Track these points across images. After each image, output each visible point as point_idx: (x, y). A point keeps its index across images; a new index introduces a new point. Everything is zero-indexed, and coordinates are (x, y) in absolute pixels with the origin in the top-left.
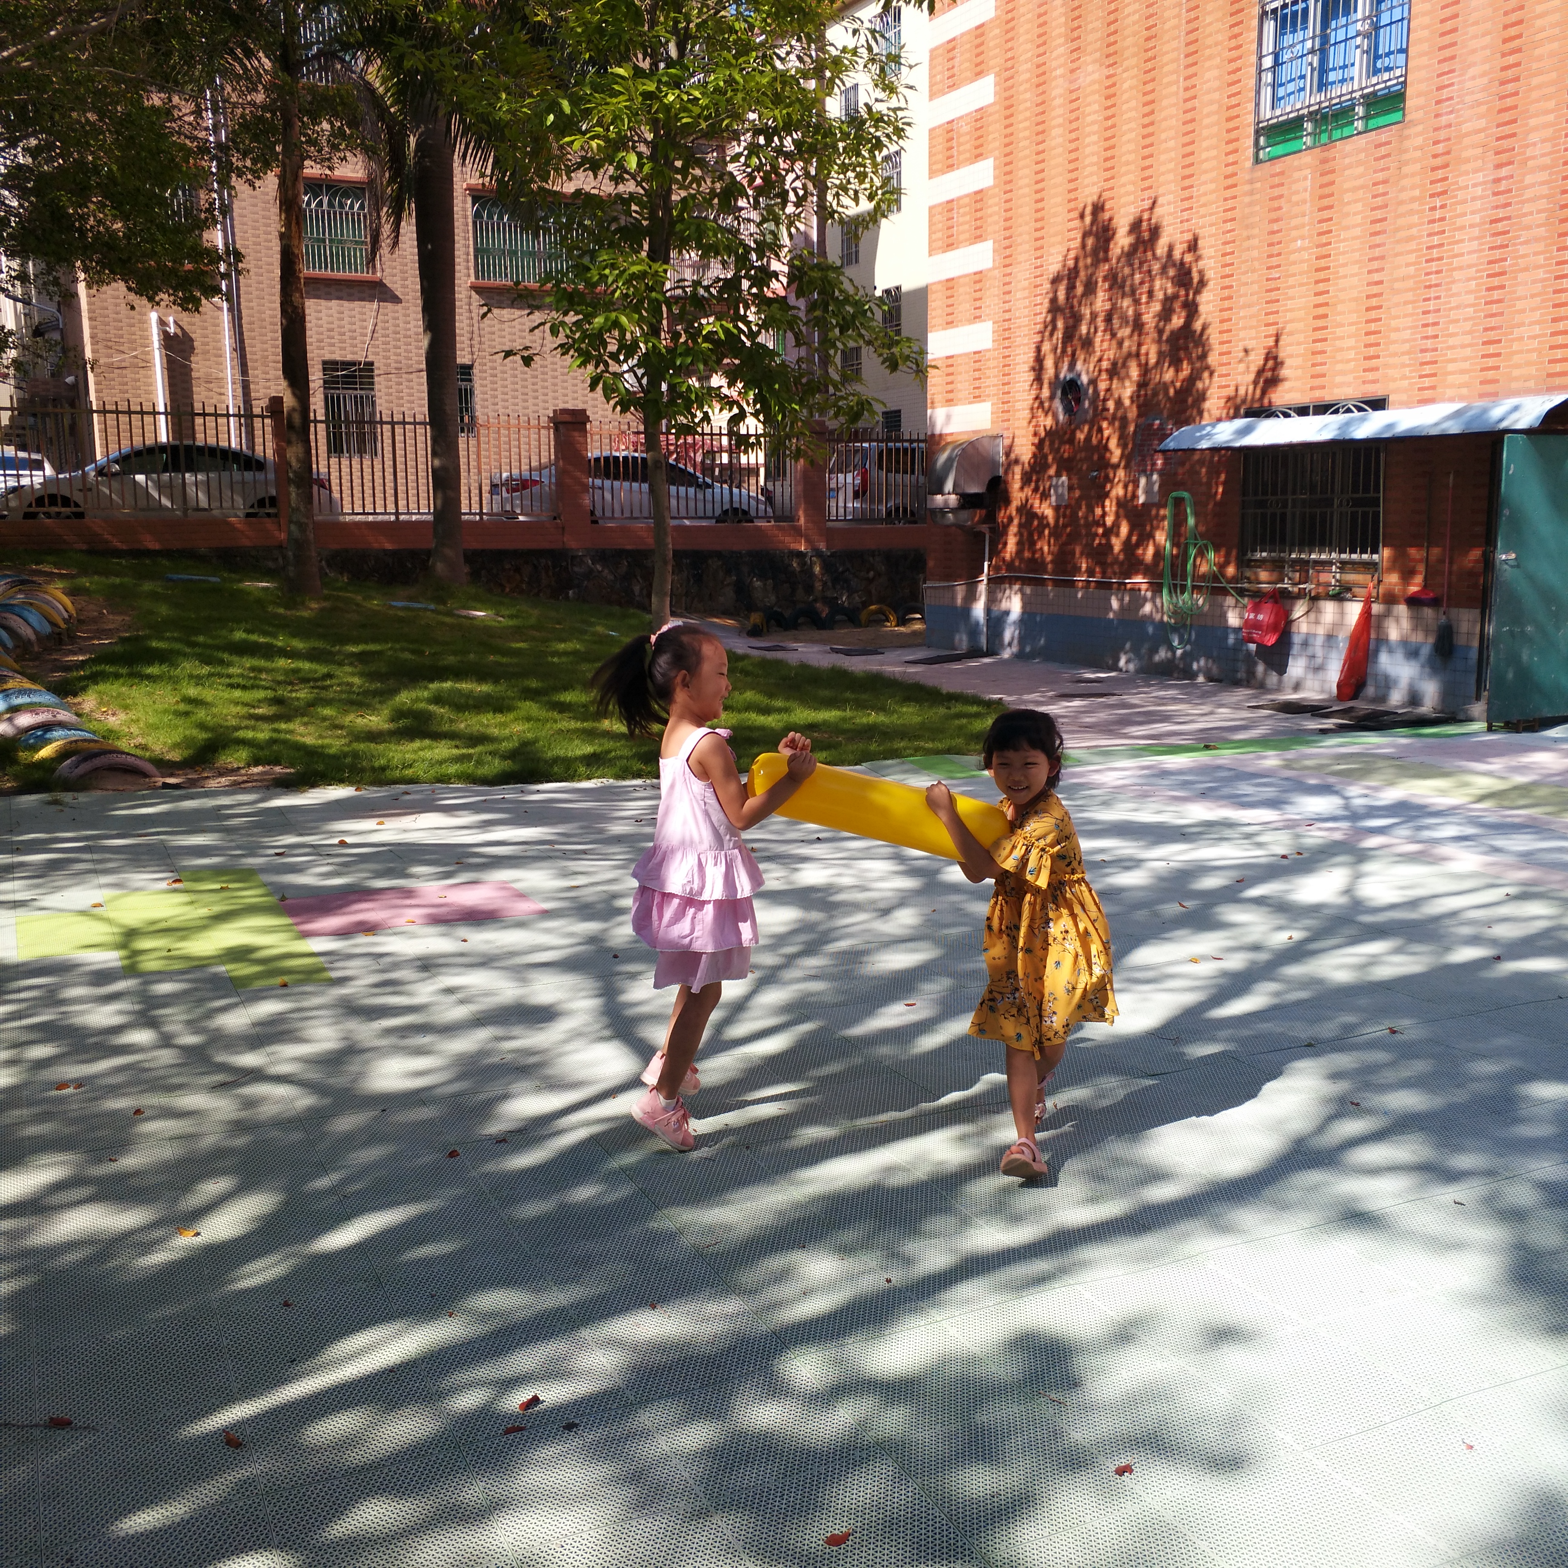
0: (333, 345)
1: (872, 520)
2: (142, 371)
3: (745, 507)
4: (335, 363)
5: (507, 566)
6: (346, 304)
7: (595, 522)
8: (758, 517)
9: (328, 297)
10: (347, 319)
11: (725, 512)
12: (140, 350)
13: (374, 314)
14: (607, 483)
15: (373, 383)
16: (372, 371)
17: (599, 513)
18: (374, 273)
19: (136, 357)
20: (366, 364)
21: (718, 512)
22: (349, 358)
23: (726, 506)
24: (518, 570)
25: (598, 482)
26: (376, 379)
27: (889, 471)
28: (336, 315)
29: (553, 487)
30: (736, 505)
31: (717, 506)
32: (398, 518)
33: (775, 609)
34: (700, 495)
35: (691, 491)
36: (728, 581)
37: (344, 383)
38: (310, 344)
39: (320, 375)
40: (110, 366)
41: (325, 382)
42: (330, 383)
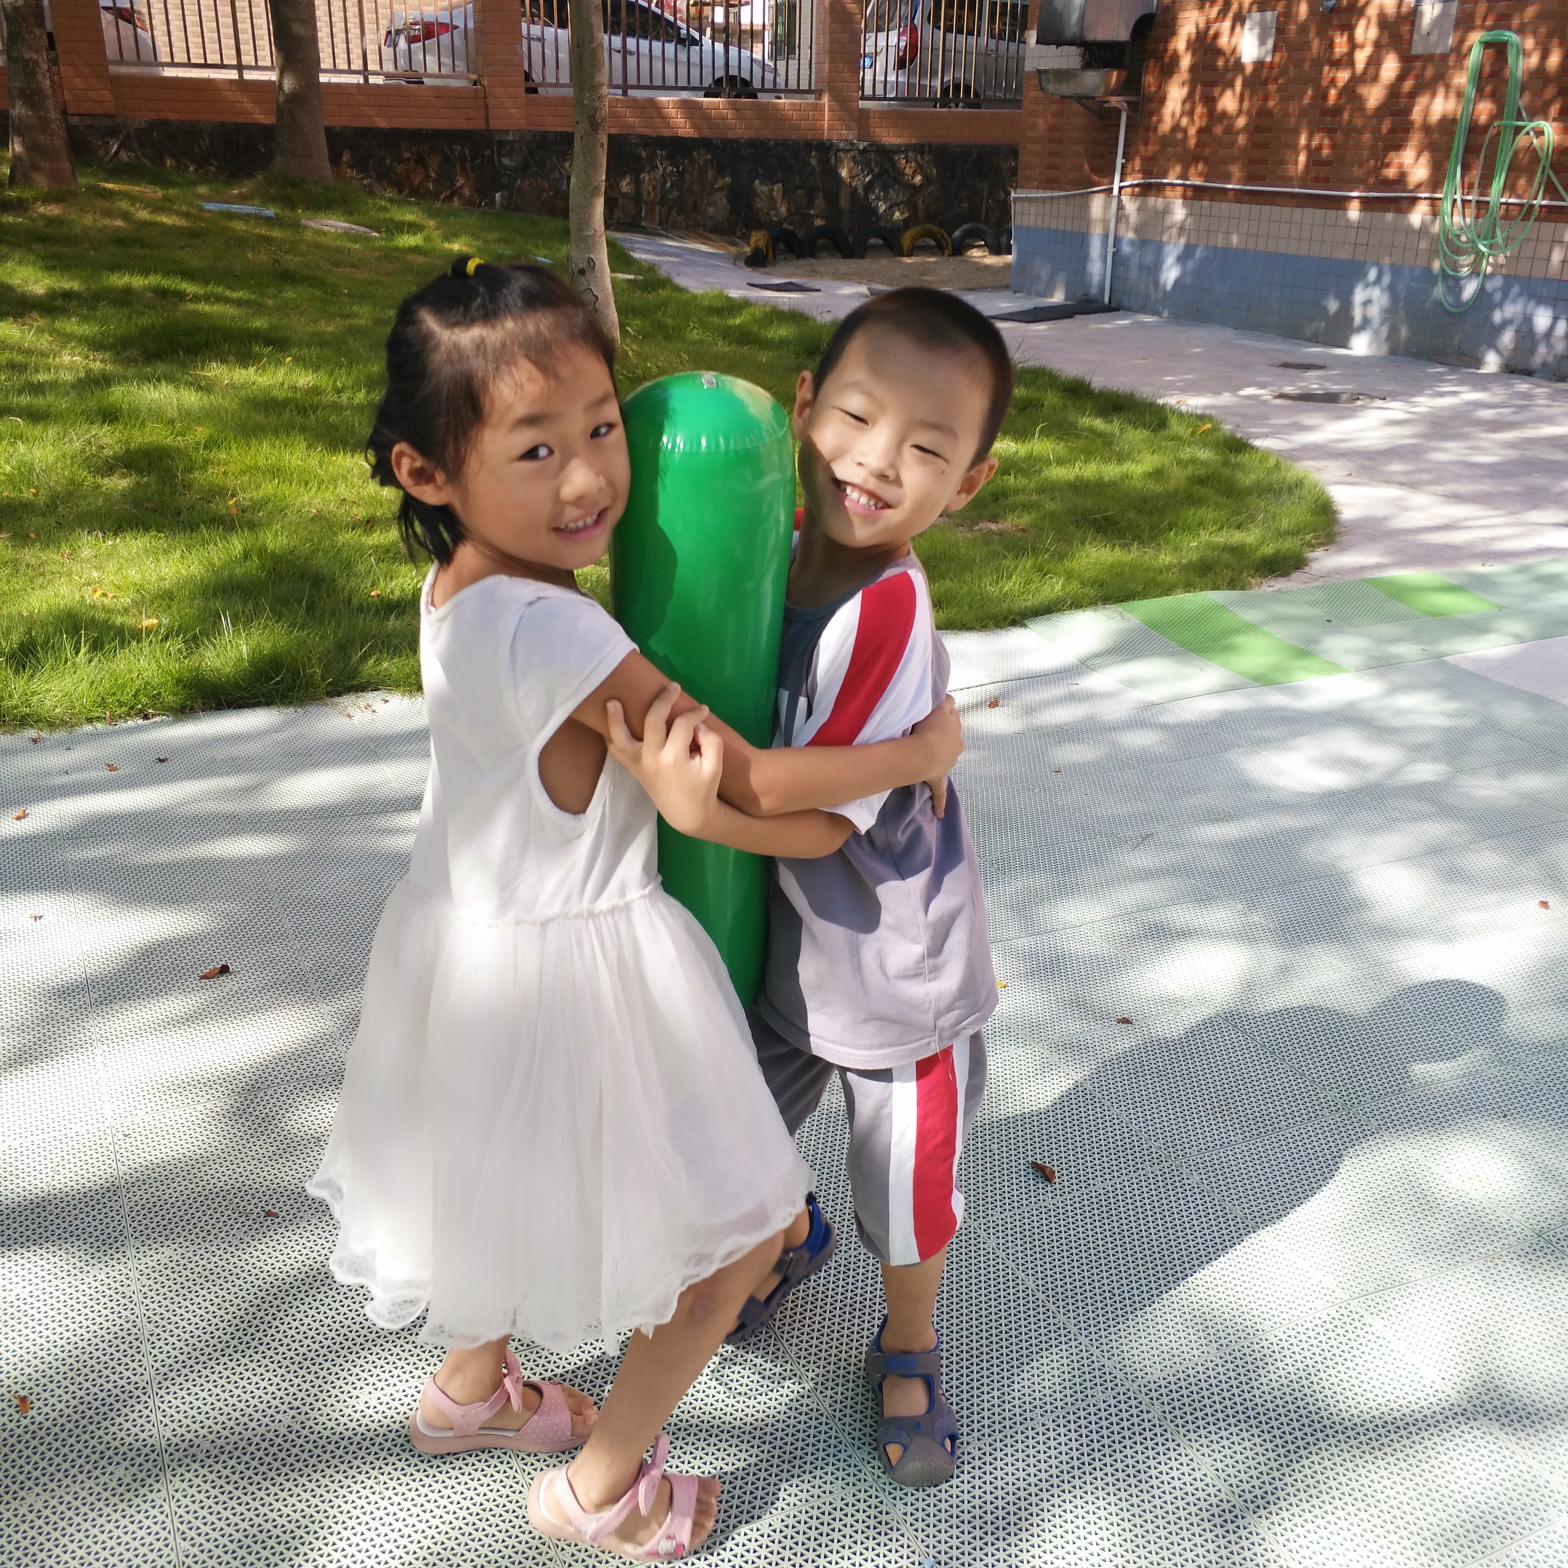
1: (922, 100)
3: (746, 75)
5: (406, 155)
7: (534, 91)
8: (763, 90)
11: (718, 82)
14: (550, 31)
17: (537, 77)
21: (708, 81)
23: (720, 73)
24: (421, 161)
25: (536, 30)
27: (948, 29)
29: (471, 35)
30: (733, 72)
31: (707, 71)
32: (241, 75)
33: (785, 226)
34: (682, 56)
35: (670, 47)
36: (719, 184)
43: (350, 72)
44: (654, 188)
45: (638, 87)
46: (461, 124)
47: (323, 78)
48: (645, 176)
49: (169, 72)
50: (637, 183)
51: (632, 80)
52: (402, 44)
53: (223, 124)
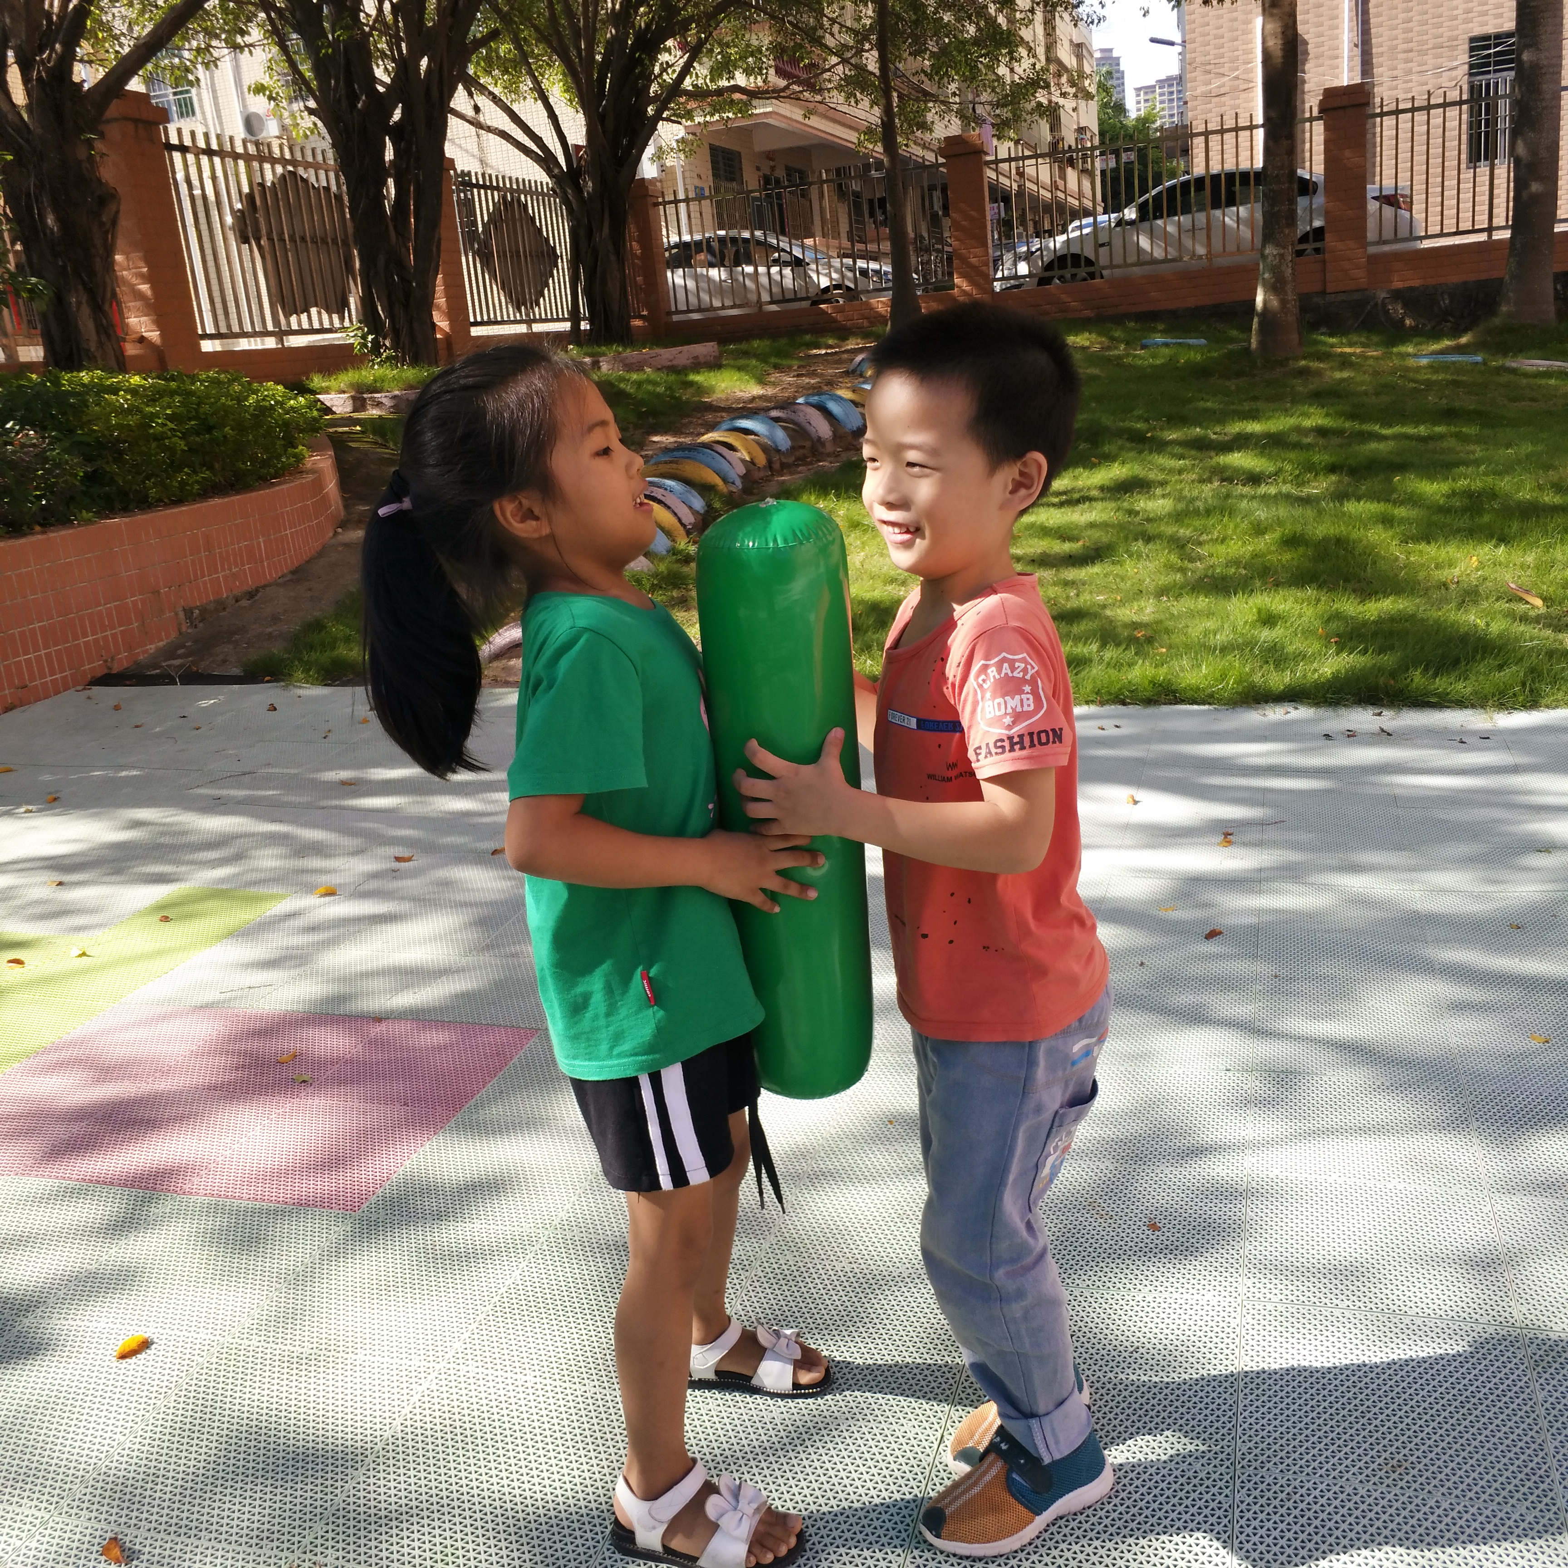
0: (1485, 13)
2: (1243, 95)
4: (1486, 38)
12: (1242, 68)
19: (1237, 78)
22: (1506, 27)
32: (1490, 236)
37: (1497, 63)
38: (1455, 18)
39: (1465, 58)
40: (1208, 96)
41: (1471, 66)
42: (1475, 69)
47: (1558, 228)
49: (1427, 244)
53: (1465, 283)
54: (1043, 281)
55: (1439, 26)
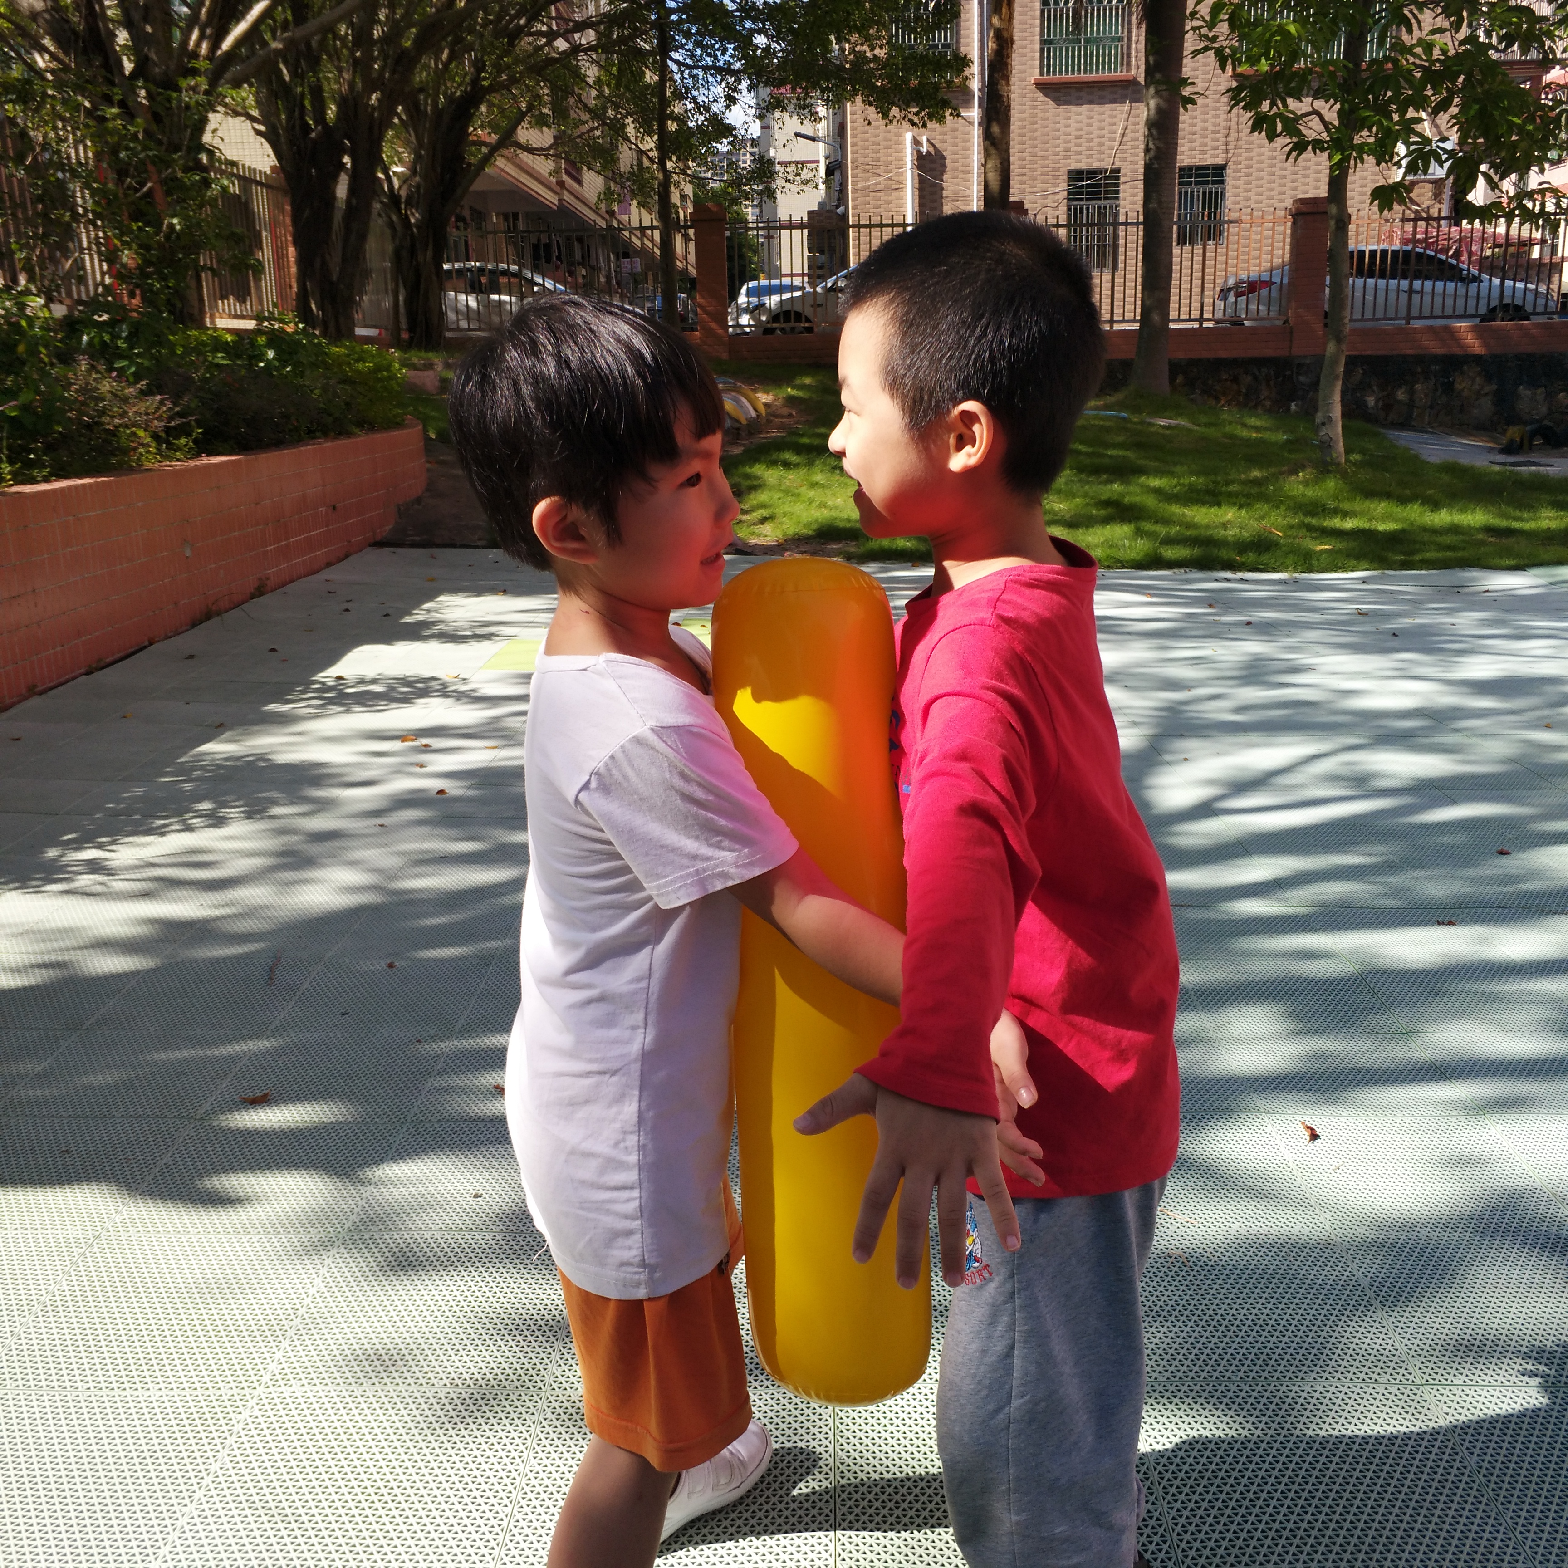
0: (1079, 153)
2: (895, 193)
3: (1519, 302)
4: (1080, 172)
5: (1224, 376)
6: (1097, 108)
9: (1079, 102)
10: (1096, 124)
11: (1492, 310)
12: (895, 171)
13: (1125, 116)
15: (1117, 192)
16: (1118, 178)
18: (1128, 71)
19: (890, 179)
20: (1113, 171)
21: (1483, 310)
22: (1095, 166)
23: (1494, 303)
24: (1236, 380)
26: (1122, 187)
28: (1085, 121)
29: (1285, 288)
30: (1507, 300)
31: (1483, 302)
33: (1546, 422)
34: (1462, 291)
35: (1451, 286)
36: (1487, 389)
37: (1088, 193)
38: (1057, 154)
39: (1064, 186)
40: (867, 190)
41: (1069, 193)
42: (1073, 195)
43: (1190, 320)
44: (1426, 395)
45: (1420, 318)
46: (1269, 353)
47: (1172, 326)
48: (1418, 387)
50: (1412, 392)
51: (1415, 312)
52: (1232, 298)
54: (768, 331)
55: (1045, 158)
